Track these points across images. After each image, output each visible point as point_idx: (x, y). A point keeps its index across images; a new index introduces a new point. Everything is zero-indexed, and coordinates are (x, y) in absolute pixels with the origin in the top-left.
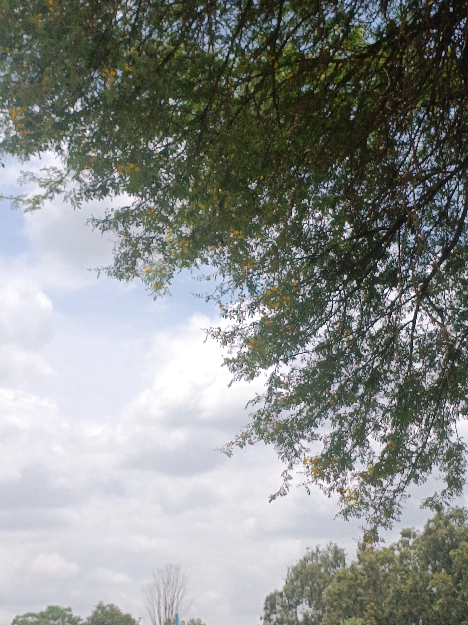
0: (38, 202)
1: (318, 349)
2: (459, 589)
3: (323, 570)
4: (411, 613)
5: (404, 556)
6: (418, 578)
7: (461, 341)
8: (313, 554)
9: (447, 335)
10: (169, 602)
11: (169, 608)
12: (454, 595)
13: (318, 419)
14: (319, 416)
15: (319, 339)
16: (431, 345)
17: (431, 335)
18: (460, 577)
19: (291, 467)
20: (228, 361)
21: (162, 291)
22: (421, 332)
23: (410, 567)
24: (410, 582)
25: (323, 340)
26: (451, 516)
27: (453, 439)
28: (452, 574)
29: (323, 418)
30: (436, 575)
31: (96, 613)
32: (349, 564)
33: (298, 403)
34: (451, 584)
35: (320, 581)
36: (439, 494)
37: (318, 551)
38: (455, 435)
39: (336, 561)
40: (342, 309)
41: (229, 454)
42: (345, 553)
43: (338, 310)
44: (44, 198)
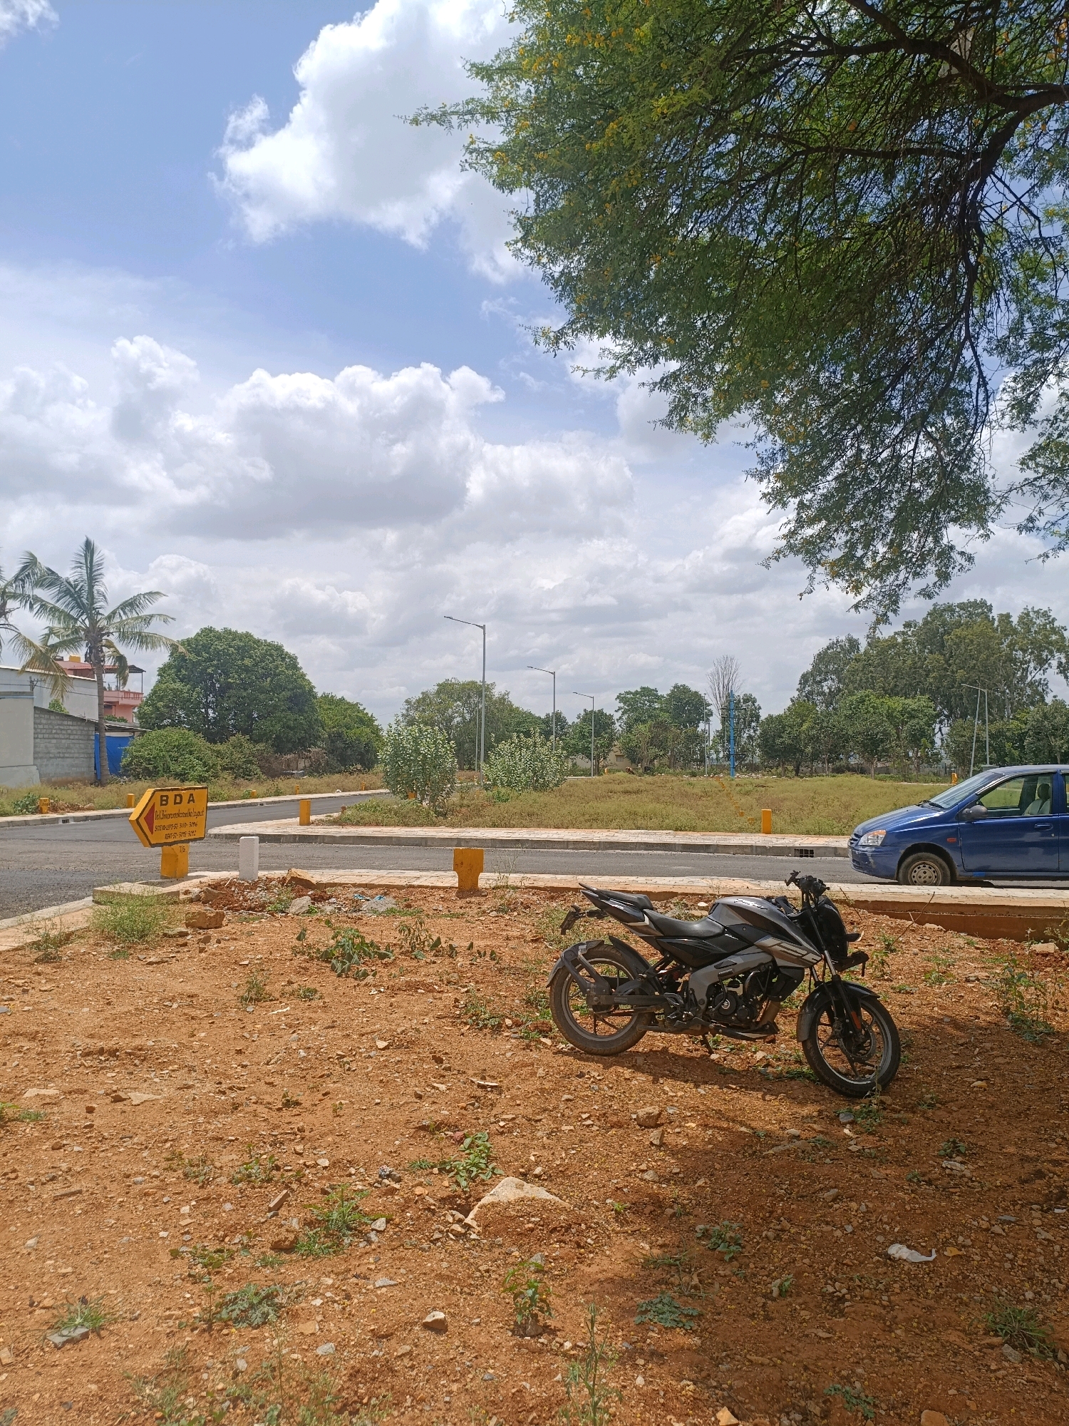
0: (614, 372)
1: (836, 479)
2: (949, 665)
3: (841, 655)
4: (910, 685)
5: (905, 642)
6: (916, 659)
7: (953, 463)
9: (941, 459)
10: (726, 682)
11: (726, 687)
12: (946, 669)
13: (835, 532)
14: (836, 529)
15: (837, 471)
16: (927, 468)
17: (927, 460)
18: (951, 657)
19: (814, 571)
20: (765, 495)
21: (710, 440)
22: (920, 458)
23: (911, 651)
25: (840, 471)
26: (945, 610)
27: (945, 541)
28: (945, 655)
29: (840, 532)
30: (931, 656)
31: (673, 691)
32: (862, 650)
33: (820, 521)
34: (943, 661)
36: (931, 585)
37: (837, 641)
38: (946, 538)
39: (852, 648)
40: (856, 443)
41: (768, 567)
42: (859, 641)
43: (852, 445)
44: (619, 368)
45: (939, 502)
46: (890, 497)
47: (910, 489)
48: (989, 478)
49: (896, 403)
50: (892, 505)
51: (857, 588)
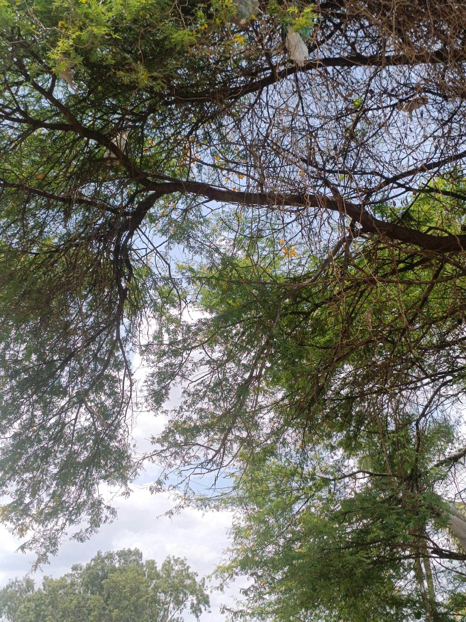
1: (12, 437)
2: (108, 605)
3: (18, 594)
5: (73, 584)
6: (80, 599)
7: (105, 433)
8: (13, 583)
9: (96, 428)
12: (104, 609)
13: (8, 481)
14: (9, 479)
15: (14, 430)
16: (85, 435)
17: (85, 428)
18: (108, 597)
22: (80, 427)
23: (77, 591)
24: (75, 602)
25: (16, 431)
27: (96, 496)
28: (104, 596)
29: (12, 481)
30: (92, 597)
32: (36, 590)
34: (102, 601)
35: (17, 602)
36: (84, 531)
37: (16, 581)
38: (97, 493)
39: (28, 588)
40: (31, 410)
42: (35, 582)
43: (28, 410)
45: (92, 462)
46: (55, 456)
47: (70, 451)
48: (131, 446)
49: (64, 380)
50: (56, 461)
51: (22, 530)
